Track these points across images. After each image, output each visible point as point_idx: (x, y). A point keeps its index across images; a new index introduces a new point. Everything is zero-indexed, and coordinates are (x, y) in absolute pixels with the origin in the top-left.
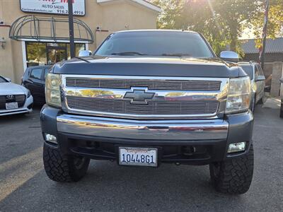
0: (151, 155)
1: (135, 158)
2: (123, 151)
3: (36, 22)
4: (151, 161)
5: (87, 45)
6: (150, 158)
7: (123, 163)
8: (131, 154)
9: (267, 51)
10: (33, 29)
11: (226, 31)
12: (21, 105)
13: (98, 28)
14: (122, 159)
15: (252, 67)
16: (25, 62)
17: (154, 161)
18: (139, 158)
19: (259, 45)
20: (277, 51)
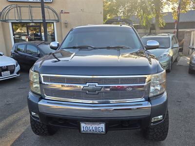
0: (102, 127)
1: (91, 128)
2: (83, 125)
3: (18, 8)
4: (101, 130)
5: (55, 23)
6: (101, 129)
7: (83, 132)
8: (88, 126)
9: (181, 20)
10: (16, 14)
11: (152, 8)
12: (12, 72)
13: (62, 11)
14: (82, 130)
15: (170, 38)
16: (12, 37)
17: (104, 130)
18: (94, 129)
19: (175, 18)
20: (188, 20)
